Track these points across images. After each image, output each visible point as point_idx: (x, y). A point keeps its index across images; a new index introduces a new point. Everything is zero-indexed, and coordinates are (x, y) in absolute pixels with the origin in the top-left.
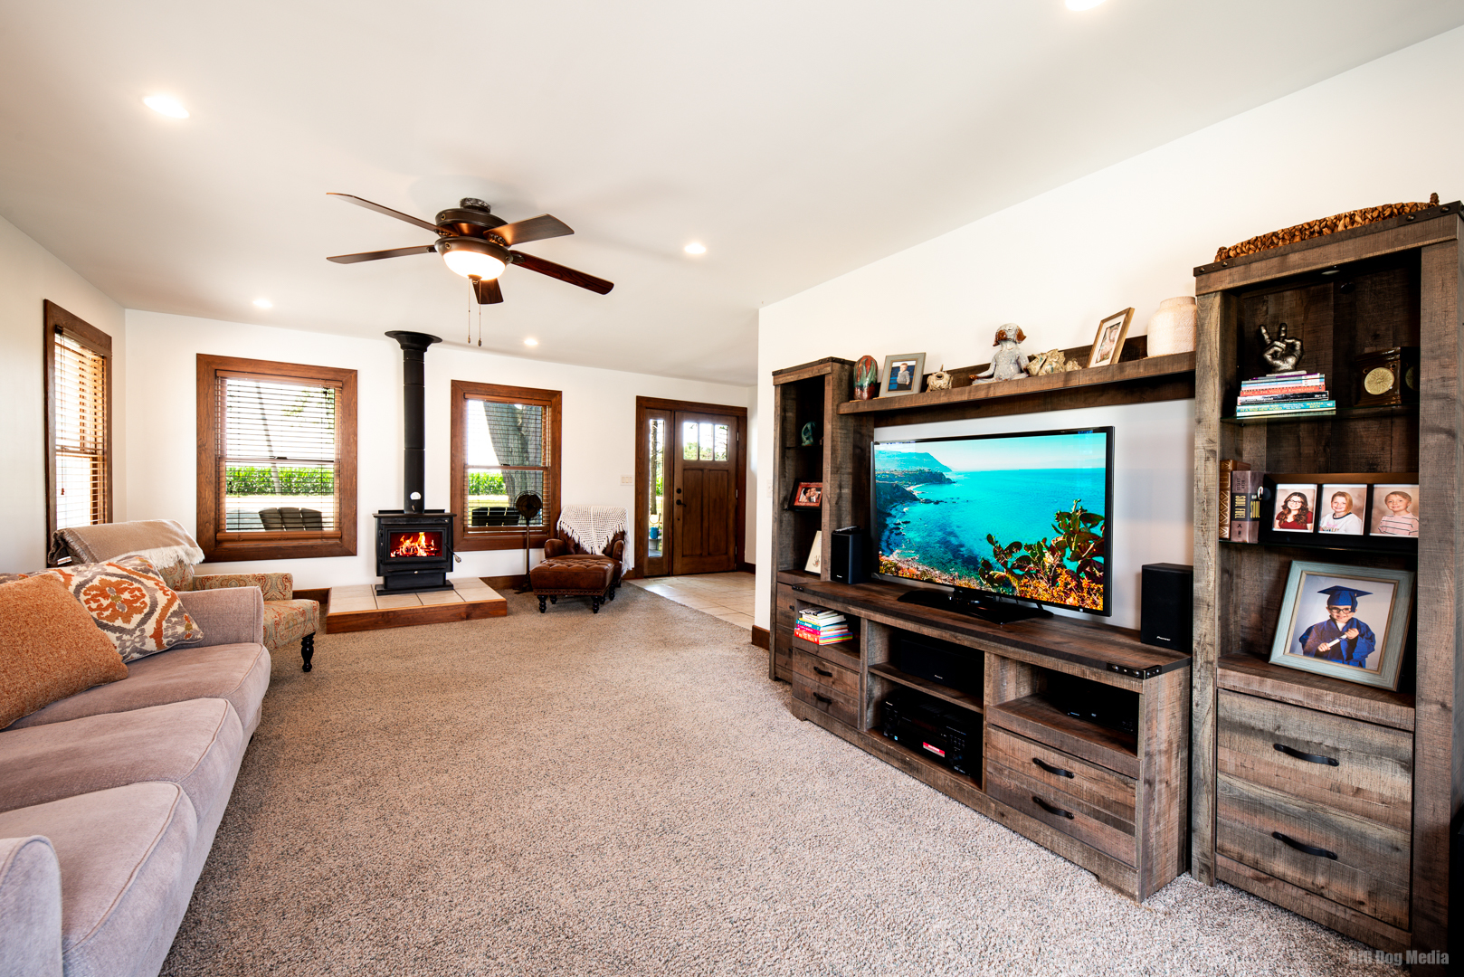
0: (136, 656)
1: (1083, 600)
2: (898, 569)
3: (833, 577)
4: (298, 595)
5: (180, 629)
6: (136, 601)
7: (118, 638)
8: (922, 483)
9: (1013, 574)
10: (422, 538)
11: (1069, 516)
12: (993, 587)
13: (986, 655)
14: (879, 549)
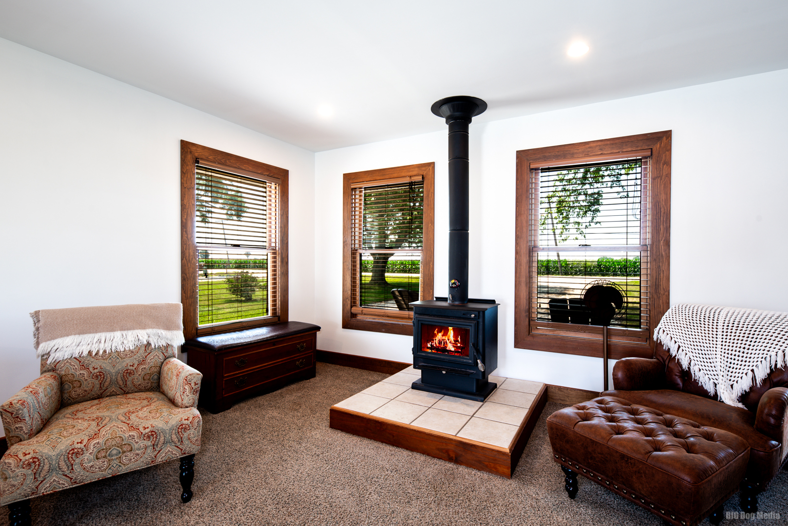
10: (451, 333)
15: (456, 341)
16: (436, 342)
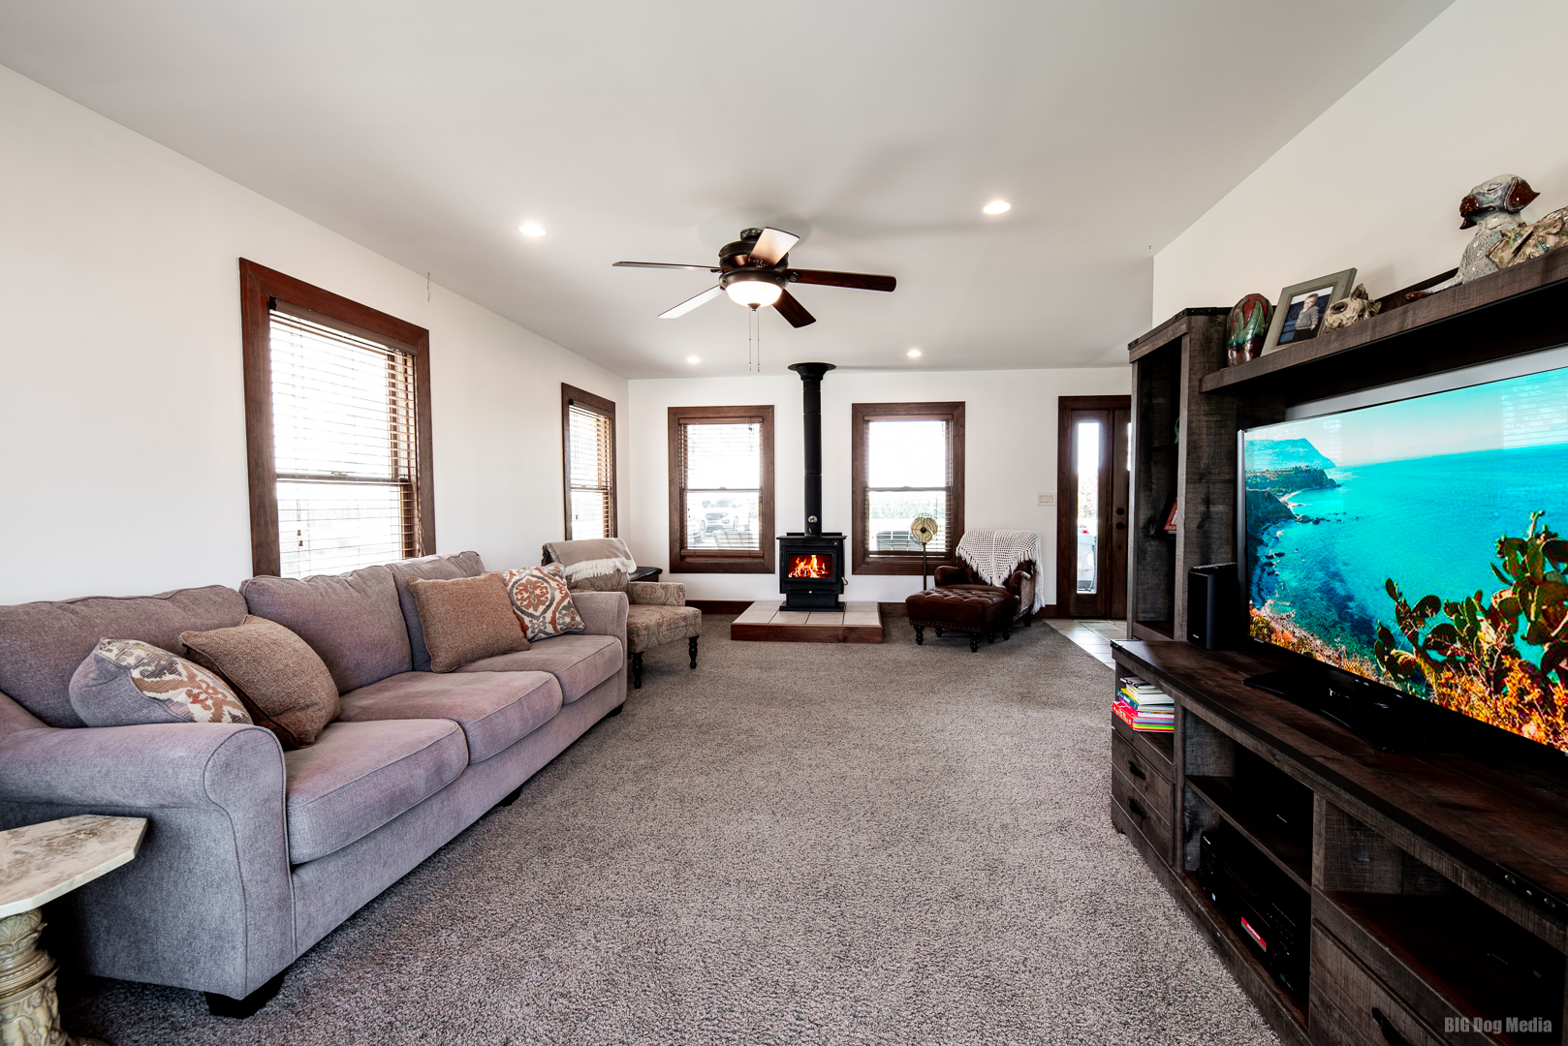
0: (543, 636)
1: (1556, 733)
2: (1272, 631)
3: (1189, 636)
4: (689, 603)
5: (568, 620)
6: (542, 596)
7: (531, 622)
8: (1299, 488)
9: (1427, 659)
10: (814, 560)
11: (1522, 546)
12: (1397, 680)
13: (1316, 797)
14: (1248, 596)
15: (820, 569)
16: (797, 573)
